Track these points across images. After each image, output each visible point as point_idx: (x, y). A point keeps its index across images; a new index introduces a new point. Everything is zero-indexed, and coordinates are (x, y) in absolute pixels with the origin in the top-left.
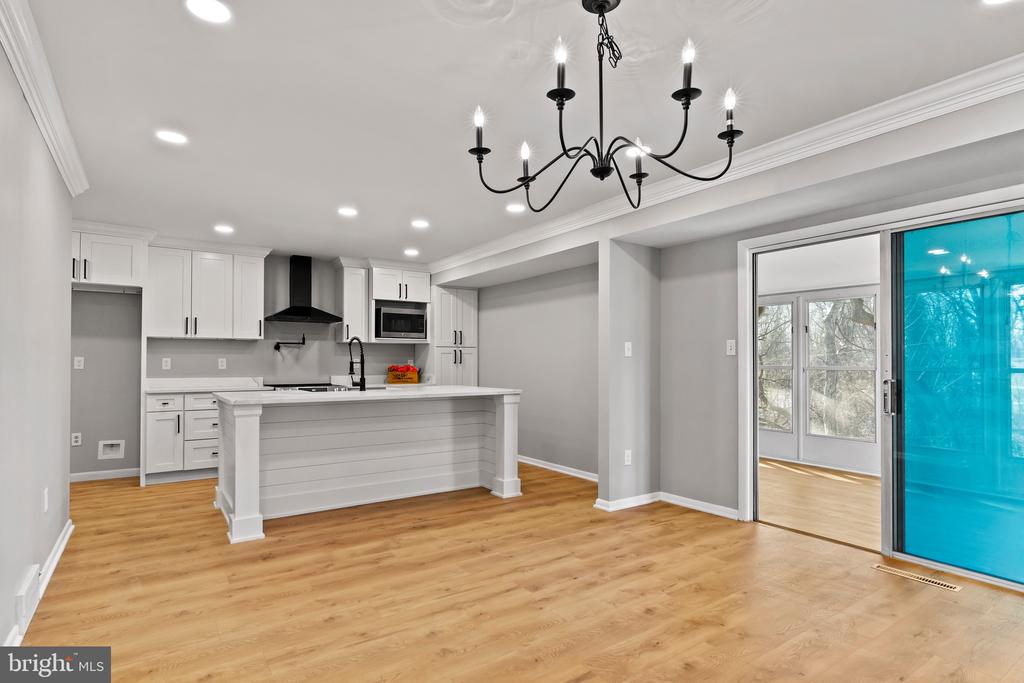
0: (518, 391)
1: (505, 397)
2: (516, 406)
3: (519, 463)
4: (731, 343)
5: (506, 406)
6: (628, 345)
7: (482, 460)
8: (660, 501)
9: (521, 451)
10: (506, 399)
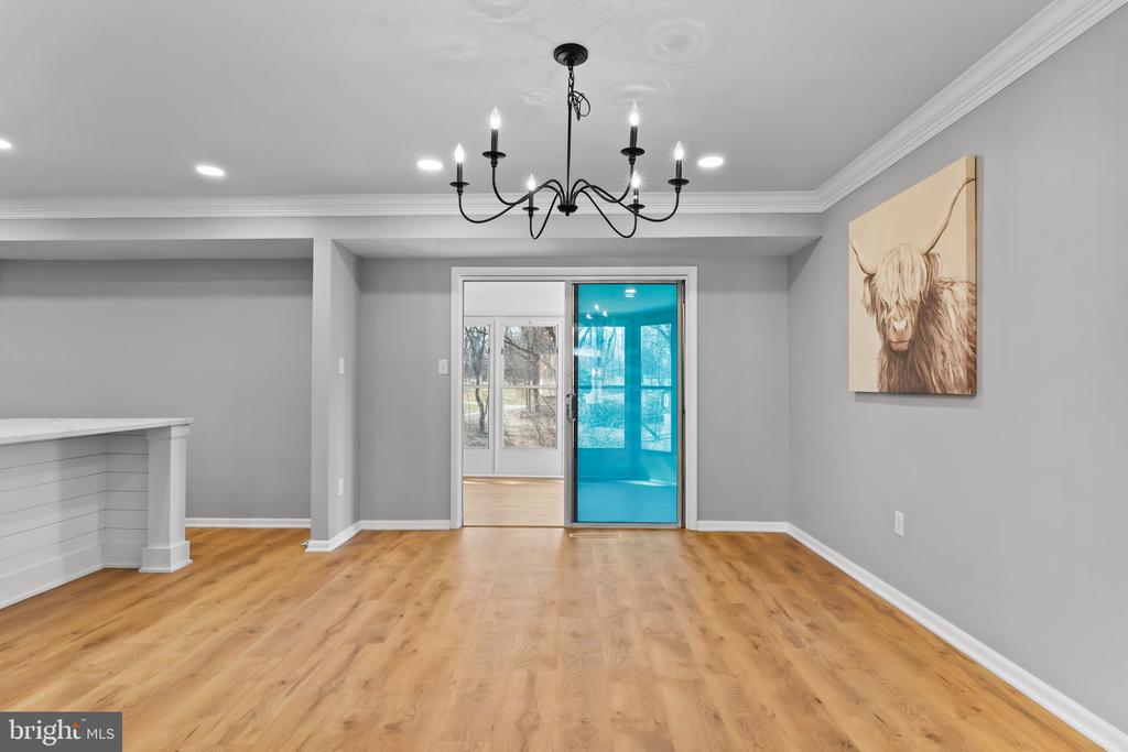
0: (190, 420)
1: (173, 429)
2: (184, 440)
3: (187, 529)
4: (443, 363)
5: (173, 443)
6: (342, 361)
7: (104, 529)
8: (362, 531)
9: (190, 511)
10: (175, 432)
